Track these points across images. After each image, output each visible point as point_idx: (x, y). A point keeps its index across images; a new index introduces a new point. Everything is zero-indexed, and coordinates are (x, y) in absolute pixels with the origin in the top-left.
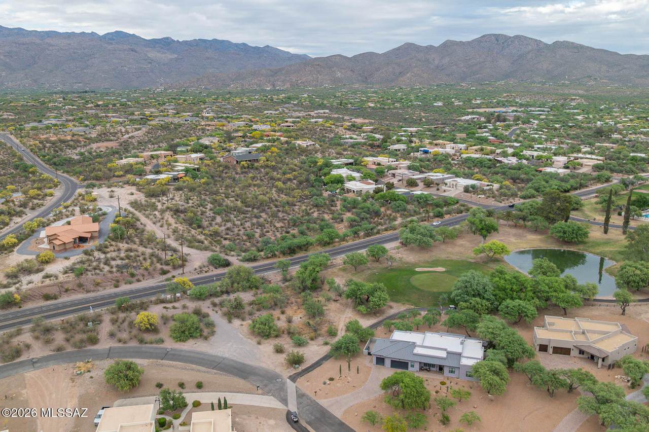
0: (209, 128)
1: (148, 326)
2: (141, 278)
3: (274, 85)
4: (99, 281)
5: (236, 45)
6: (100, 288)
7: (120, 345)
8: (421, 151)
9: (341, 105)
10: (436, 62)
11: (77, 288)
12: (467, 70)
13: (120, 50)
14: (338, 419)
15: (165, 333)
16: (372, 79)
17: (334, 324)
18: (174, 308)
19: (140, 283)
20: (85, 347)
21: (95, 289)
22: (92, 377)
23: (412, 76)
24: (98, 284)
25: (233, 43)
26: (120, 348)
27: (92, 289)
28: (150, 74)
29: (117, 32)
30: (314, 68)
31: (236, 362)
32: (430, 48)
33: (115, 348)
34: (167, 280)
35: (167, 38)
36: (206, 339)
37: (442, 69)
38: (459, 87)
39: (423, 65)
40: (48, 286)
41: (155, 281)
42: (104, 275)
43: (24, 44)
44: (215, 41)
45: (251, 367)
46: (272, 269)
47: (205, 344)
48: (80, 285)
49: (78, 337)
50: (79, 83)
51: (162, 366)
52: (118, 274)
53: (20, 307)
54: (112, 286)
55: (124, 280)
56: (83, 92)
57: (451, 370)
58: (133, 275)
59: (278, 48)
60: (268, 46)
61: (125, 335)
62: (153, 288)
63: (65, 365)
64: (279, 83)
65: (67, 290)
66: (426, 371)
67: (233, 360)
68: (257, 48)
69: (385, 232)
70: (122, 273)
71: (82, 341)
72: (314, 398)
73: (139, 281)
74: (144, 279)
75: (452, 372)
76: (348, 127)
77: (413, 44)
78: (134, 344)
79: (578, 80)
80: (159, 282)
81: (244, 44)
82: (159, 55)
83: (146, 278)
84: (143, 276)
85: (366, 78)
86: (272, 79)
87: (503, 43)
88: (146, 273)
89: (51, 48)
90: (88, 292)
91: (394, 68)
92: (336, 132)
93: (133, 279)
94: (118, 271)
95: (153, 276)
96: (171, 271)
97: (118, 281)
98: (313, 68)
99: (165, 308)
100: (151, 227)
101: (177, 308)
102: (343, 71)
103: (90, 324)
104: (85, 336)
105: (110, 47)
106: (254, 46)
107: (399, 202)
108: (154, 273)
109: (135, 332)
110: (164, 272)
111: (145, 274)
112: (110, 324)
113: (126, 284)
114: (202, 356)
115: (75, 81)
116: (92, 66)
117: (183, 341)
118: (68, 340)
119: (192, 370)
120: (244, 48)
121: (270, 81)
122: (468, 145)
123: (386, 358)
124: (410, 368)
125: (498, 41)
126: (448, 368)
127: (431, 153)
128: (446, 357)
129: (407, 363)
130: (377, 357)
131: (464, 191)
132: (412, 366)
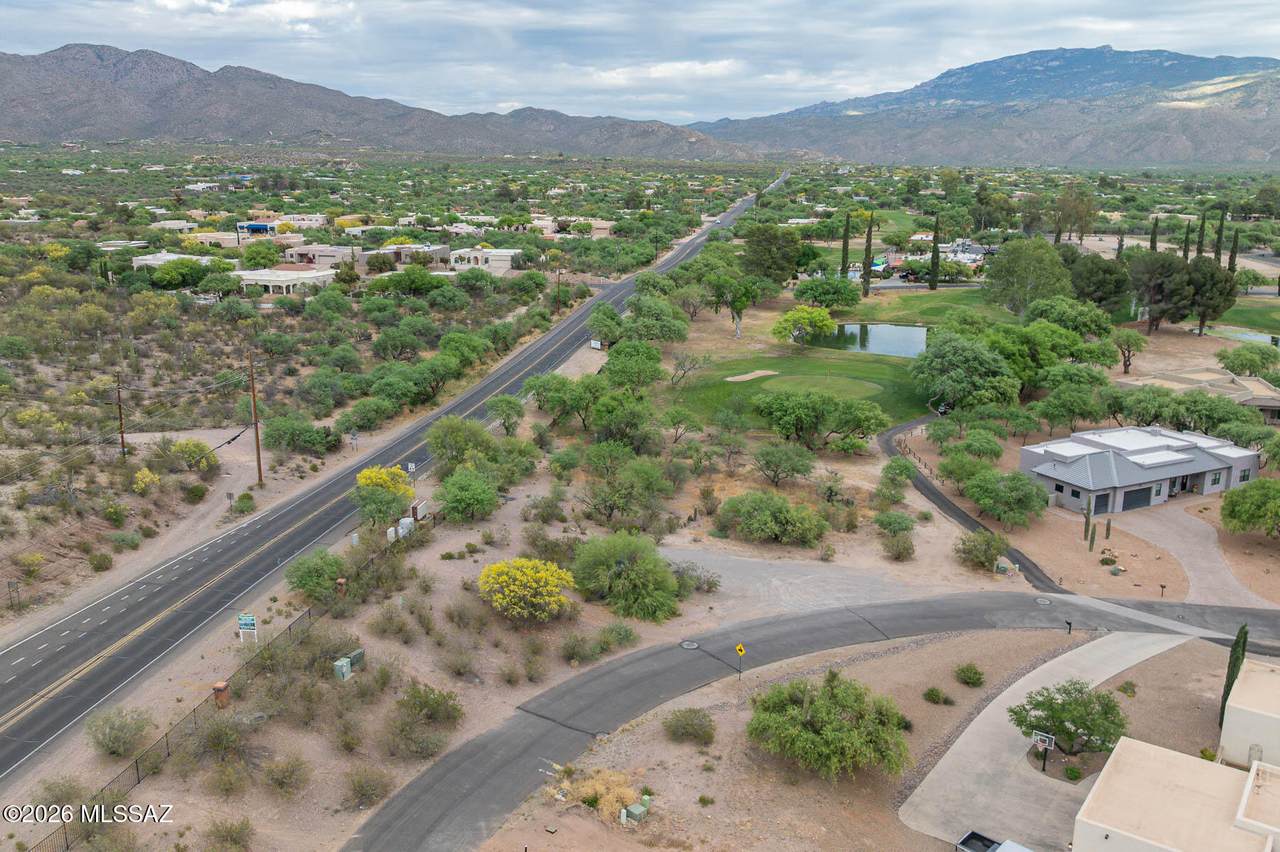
2: (149, 525)
4: (39, 557)
7: (533, 691)
15: (590, 615)
18: (474, 550)
19: (160, 540)
26: (552, 698)
34: (244, 509)
36: (709, 590)
38: (59, 150)
47: (731, 602)
54: (83, 571)
55: (99, 539)
57: (1213, 477)
58: (115, 520)
66: (1174, 499)
69: (523, 340)
70: (81, 516)
74: (157, 525)
75: (1216, 483)
78: (560, 673)
79: (296, 137)
80: (223, 523)
84: (145, 515)
87: (115, 64)
88: (147, 505)
95: (172, 513)
99: (450, 557)
101: (483, 550)
108: (165, 500)
109: (507, 640)
113: (119, 550)
117: (674, 613)
118: (350, 752)
122: (332, 213)
123: (1115, 492)
124: (1154, 500)
125: (102, 60)
126: (1211, 474)
127: (272, 229)
128: (1191, 456)
129: (1150, 489)
130: (1097, 497)
131: (513, 268)
132: (1158, 493)
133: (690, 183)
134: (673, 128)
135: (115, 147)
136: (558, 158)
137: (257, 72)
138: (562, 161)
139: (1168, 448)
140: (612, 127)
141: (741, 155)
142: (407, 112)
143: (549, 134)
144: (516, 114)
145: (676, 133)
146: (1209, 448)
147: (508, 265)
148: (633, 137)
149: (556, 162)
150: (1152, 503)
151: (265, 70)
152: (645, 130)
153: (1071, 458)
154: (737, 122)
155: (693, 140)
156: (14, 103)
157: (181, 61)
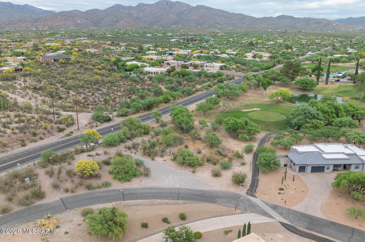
0: (11, 46)
1: (91, 172)
2: (43, 136)
3: (37, 28)
4: (6, 142)
5: (4, 3)
6: (7, 149)
7: (69, 195)
8: (167, 53)
9: (91, 36)
10: (136, 15)
12: (154, 20)
14: (325, 220)
15: (106, 177)
16: (100, 24)
17: (231, 150)
18: (97, 155)
19: (43, 141)
20: (34, 203)
21: (3, 150)
22: (66, 233)
23: (124, 22)
24: (5, 145)
26: (71, 197)
27: (1, 150)
31: (192, 190)
32: (130, 8)
33: (66, 198)
34: (68, 135)
36: (147, 176)
37: (140, 19)
38: (153, 29)
39: (129, 16)
41: (58, 138)
42: (9, 136)
45: (208, 192)
46: (149, 118)
47: (149, 180)
49: (21, 195)
51: (129, 206)
52: (22, 135)
54: (19, 146)
55: (28, 139)
57: (356, 166)
58: (35, 134)
60: (26, 5)
61: (69, 185)
62: (58, 143)
63: (24, 226)
64: (40, 26)
66: (336, 171)
67: (187, 189)
69: (197, 93)
70: (25, 133)
71: (27, 198)
72: (287, 207)
73: (41, 139)
74: (45, 137)
75: (357, 168)
76: (110, 44)
77: (121, 5)
78: (82, 191)
79: (212, 25)
80: (61, 138)
83: (47, 136)
84: (44, 134)
85: (96, 24)
87: (170, 5)
88: (46, 132)
91: (112, 18)
92: (103, 47)
93: (36, 138)
94: (21, 132)
95: (52, 134)
96: (66, 128)
97: (23, 141)
98: (62, 18)
99: (89, 156)
100: (21, 100)
101: (100, 155)
102: (82, 19)
103: (27, 180)
104: (28, 192)
107: (190, 75)
108: (52, 131)
109: (77, 180)
110: (61, 130)
112: (47, 177)
113: (31, 142)
114: (157, 191)
117: (129, 181)
118: (10, 200)
119: (160, 204)
120: (10, 5)
122: (193, 50)
123: (307, 166)
124: (326, 170)
125: (167, 4)
126: (354, 165)
127: (174, 54)
128: (349, 158)
129: (324, 167)
130: (299, 166)
131: (220, 69)
132: (328, 168)
133: (316, 41)
134: (328, 21)
135: (166, 28)
136: (285, 31)
137: (206, 6)
138: (286, 32)
139: (344, 153)
140: (308, 21)
141: (351, 30)
142: (245, 17)
143: (288, 23)
144: (279, 17)
145: (329, 23)
146: (359, 156)
147: (219, 68)
148: (314, 24)
149: (284, 32)
150: (325, 172)
151: (208, 6)
152: (318, 22)
153: (300, 152)
154: (354, 18)
155: (334, 25)
156: (145, 16)
157: (186, 4)
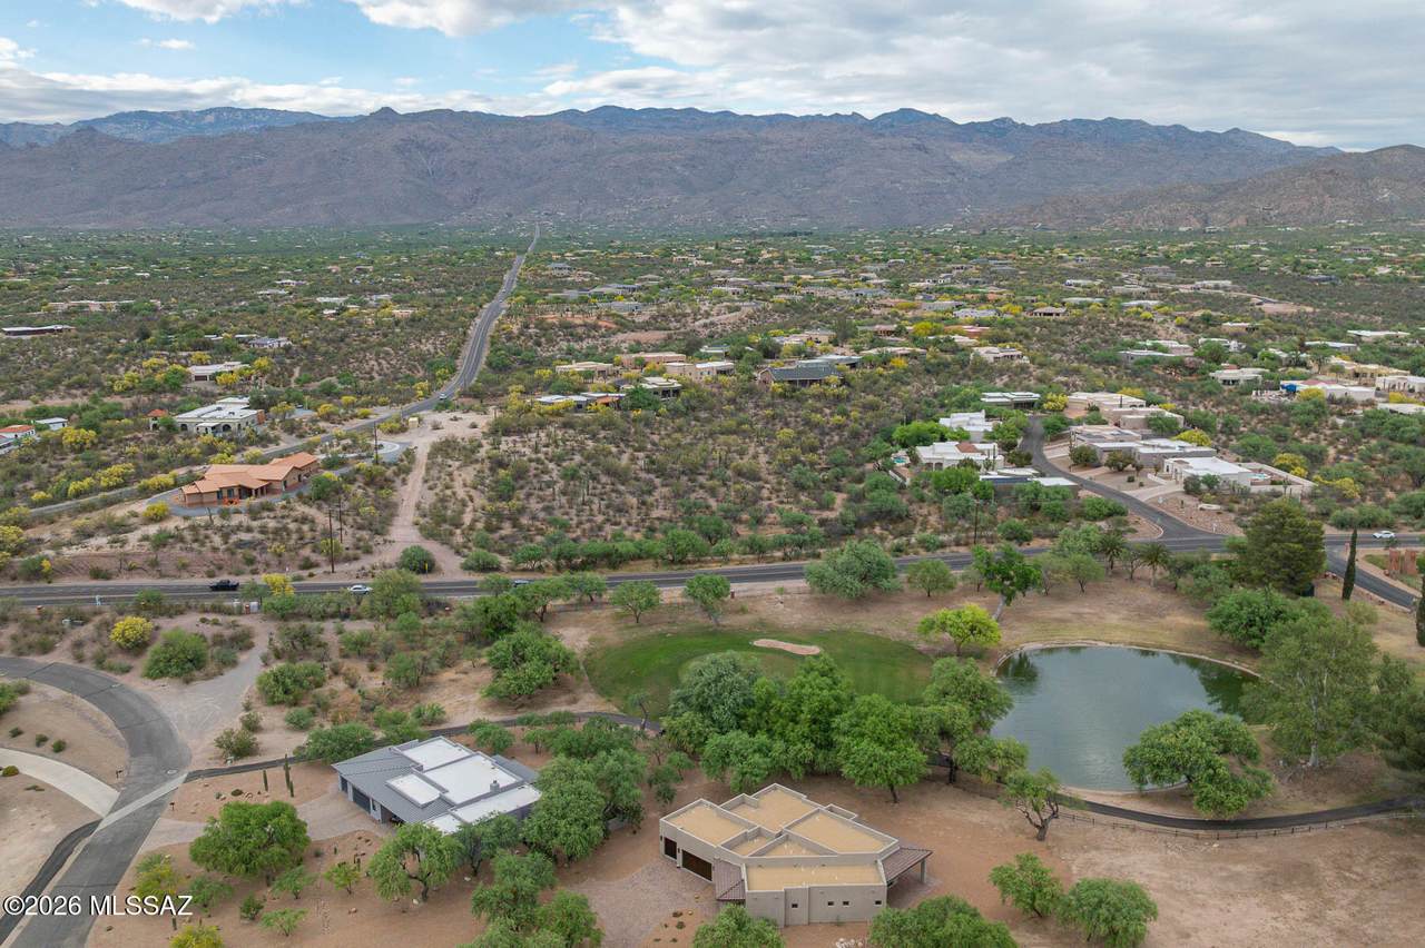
0: (878, 313)
2: (261, 569)
5: (1159, 130)
6: (185, 574)
7: (71, 663)
8: (1283, 387)
11: (147, 568)
13: (894, 149)
20: (27, 655)
21: (177, 574)
24: (184, 567)
25: (1151, 126)
27: (172, 573)
28: (948, 197)
29: (903, 111)
30: (1318, 180)
35: (1003, 120)
40: (105, 556)
43: (720, 142)
44: (1111, 122)
48: (155, 564)
50: (804, 216)
53: (50, 582)
56: (789, 235)
58: (250, 561)
59: (1261, 133)
60: (1236, 131)
61: (93, 650)
65: (131, 569)
68: (1207, 135)
74: (265, 571)
76: (1186, 322)
81: (1178, 129)
82: (976, 157)
83: (269, 570)
84: (268, 565)
86: (1206, 207)
88: (275, 562)
89: (764, 148)
90: (162, 576)
93: (246, 567)
95: (284, 569)
98: (1314, 181)
99: (202, 620)
102: (1400, 186)
103: (66, 622)
105: (875, 143)
106: (1201, 129)
107: (961, 496)
108: (289, 563)
110: (308, 565)
111: (272, 562)
115: (797, 212)
116: (834, 182)
120: (1176, 136)
121: (1199, 211)
124: (372, 811)
129: (369, 800)
132: (374, 808)
150: (371, 814)
